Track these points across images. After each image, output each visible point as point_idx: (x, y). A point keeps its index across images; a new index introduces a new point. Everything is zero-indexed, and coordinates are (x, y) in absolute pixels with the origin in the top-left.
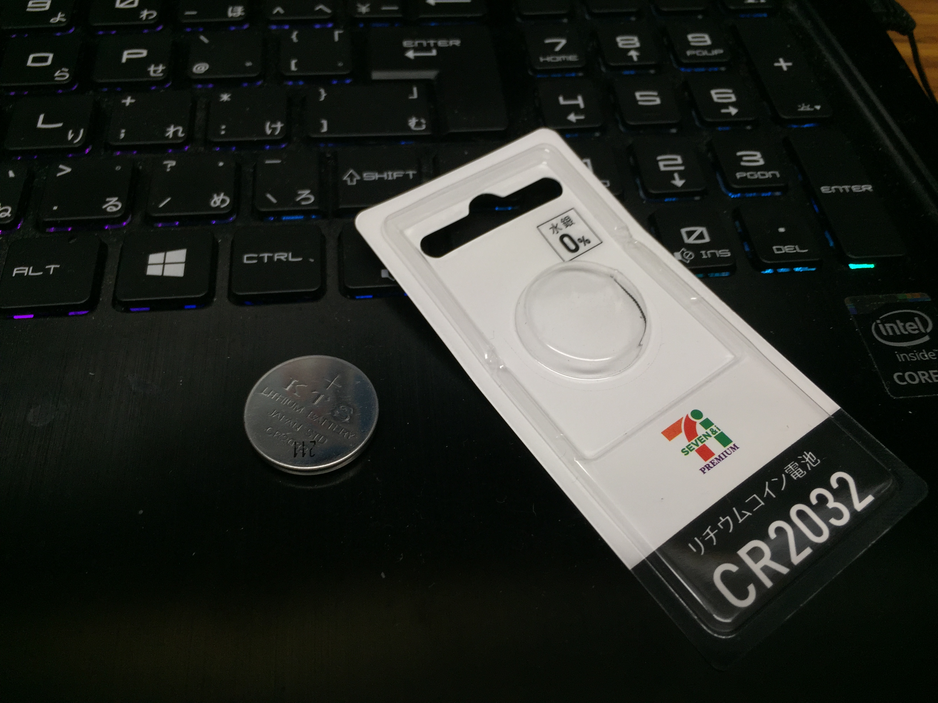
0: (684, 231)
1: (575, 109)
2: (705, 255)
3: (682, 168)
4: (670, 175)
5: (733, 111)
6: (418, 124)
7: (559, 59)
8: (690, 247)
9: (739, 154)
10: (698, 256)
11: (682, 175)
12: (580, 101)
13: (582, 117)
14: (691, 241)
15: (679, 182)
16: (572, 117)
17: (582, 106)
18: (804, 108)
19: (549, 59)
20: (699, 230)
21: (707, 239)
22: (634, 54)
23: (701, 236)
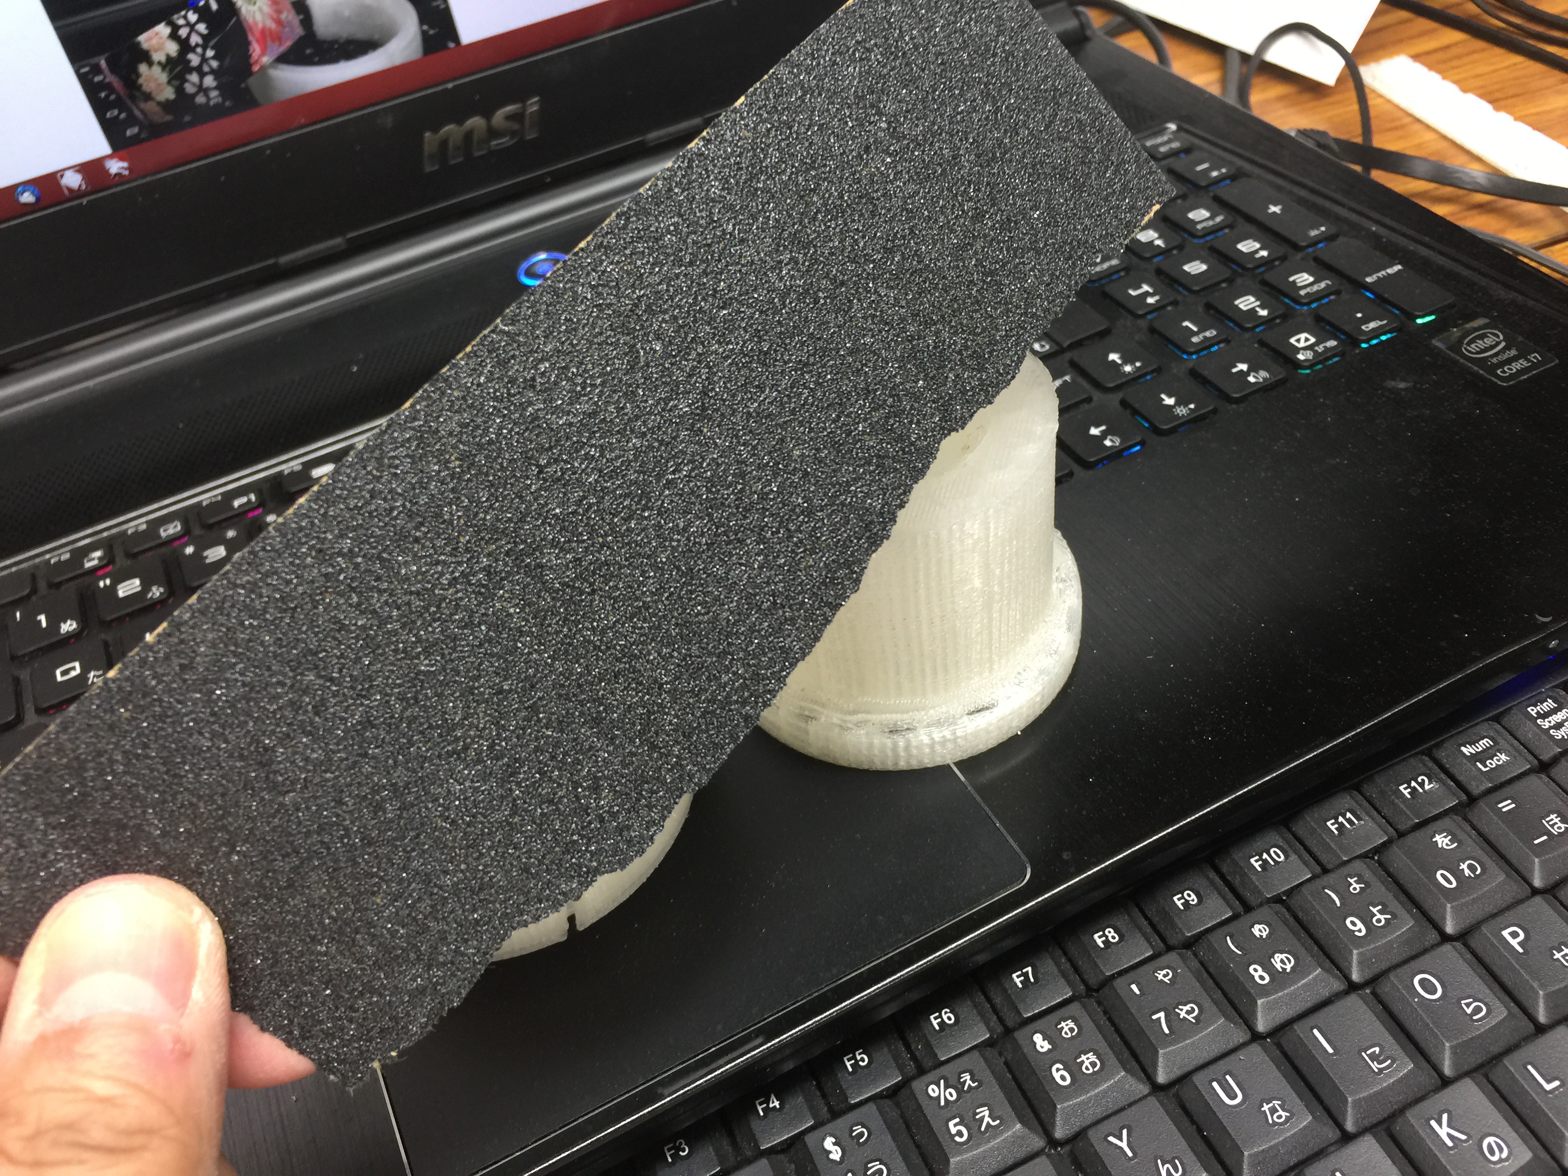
0: (1292, 340)
1: (1147, 294)
2: (1320, 349)
3: (1258, 303)
4: (1253, 311)
5: (1264, 253)
6: (1042, 346)
7: (1106, 266)
8: (1305, 349)
9: (1291, 279)
10: (1315, 352)
11: (1262, 307)
12: (1146, 288)
13: (1157, 298)
14: (1302, 344)
15: (1264, 313)
16: (1150, 300)
17: (1151, 291)
18: (1313, 233)
19: (1098, 269)
20: (1303, 336)
21: (1313, 340)
22: (1159, 242)
23: (1307, 340)
